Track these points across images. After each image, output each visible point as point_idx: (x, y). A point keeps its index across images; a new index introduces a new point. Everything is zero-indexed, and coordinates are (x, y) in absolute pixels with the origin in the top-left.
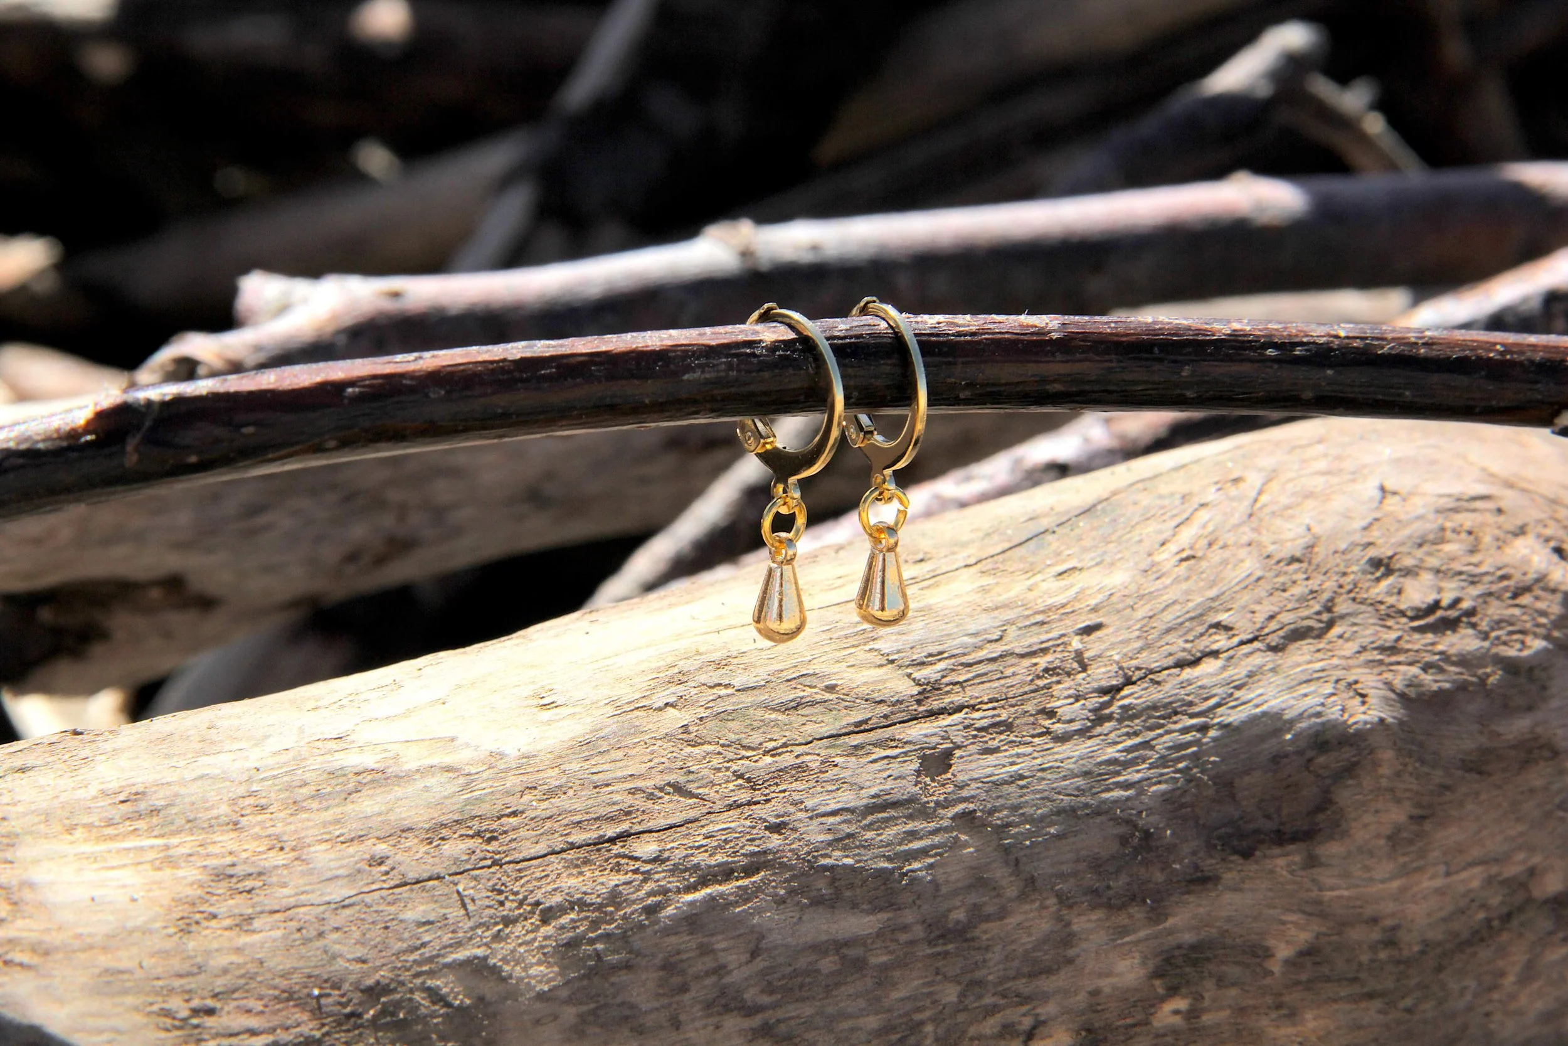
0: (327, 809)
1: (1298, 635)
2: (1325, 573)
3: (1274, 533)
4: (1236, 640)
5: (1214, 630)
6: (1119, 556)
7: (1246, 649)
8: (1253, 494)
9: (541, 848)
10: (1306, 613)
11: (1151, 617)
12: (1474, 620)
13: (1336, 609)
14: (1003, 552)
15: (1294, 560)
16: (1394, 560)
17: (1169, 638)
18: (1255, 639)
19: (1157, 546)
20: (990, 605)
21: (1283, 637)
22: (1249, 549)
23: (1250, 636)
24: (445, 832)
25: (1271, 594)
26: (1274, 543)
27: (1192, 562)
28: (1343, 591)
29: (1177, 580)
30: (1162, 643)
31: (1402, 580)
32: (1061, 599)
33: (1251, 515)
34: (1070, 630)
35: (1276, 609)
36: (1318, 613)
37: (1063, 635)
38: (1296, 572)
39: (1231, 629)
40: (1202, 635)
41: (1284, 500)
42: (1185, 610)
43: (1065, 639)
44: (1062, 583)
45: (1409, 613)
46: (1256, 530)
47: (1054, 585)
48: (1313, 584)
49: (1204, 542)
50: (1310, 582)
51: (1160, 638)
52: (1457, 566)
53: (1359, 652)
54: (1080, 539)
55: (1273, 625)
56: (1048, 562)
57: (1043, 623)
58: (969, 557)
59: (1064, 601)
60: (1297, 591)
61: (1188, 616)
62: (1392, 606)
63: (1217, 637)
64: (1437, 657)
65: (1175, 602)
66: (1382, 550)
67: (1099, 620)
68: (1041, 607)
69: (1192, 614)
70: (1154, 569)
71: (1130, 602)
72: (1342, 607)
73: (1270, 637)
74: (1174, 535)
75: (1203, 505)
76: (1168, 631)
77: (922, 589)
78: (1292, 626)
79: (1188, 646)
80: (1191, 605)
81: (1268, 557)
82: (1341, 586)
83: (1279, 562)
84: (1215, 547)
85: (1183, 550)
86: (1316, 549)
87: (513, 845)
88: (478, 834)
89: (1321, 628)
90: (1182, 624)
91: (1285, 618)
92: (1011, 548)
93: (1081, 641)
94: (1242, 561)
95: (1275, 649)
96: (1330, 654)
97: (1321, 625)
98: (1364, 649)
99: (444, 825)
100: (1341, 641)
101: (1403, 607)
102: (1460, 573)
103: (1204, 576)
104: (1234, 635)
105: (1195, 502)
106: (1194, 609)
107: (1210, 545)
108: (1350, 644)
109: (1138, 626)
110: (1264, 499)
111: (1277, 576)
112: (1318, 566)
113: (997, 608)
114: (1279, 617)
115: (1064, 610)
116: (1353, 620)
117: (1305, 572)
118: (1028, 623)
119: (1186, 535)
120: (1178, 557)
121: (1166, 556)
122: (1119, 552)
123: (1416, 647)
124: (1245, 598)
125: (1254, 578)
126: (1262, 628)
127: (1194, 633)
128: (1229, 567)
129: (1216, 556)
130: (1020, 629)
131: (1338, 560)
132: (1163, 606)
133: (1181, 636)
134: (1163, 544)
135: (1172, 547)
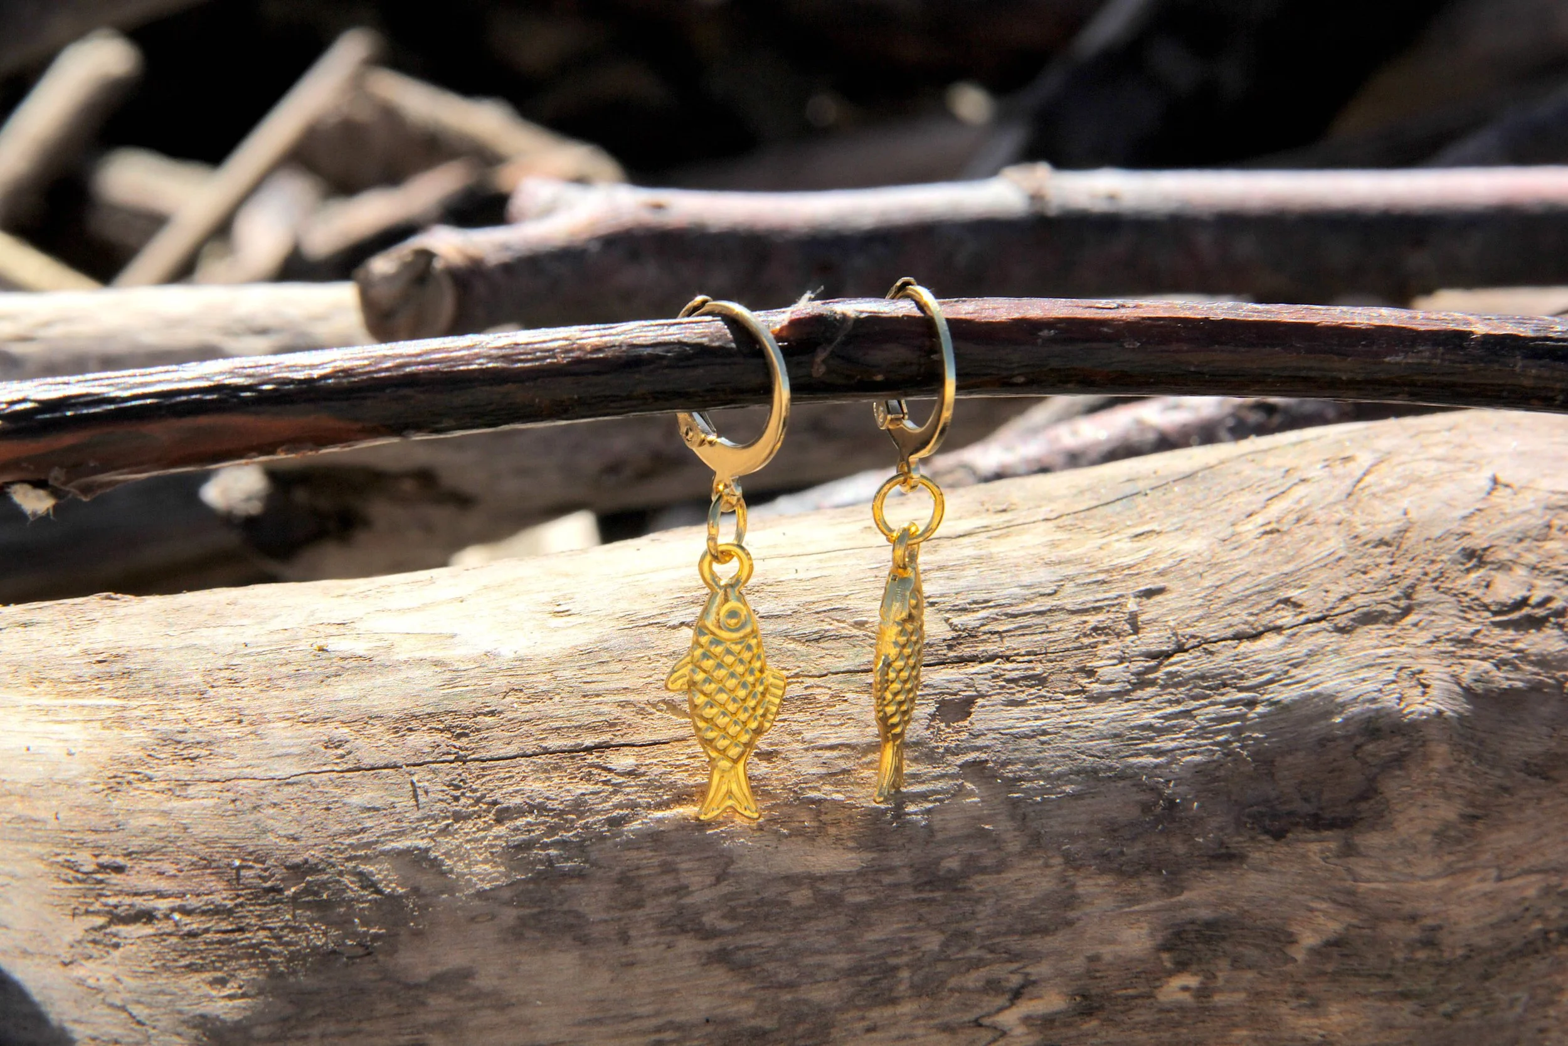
0: (299, 689)
1: (1369, 618)
2: (1413, 559)
3: (1369, 514)
4: (1303, 618)
5: (1282, 606)
6: (1201, 523)
7: (1311, 627)
8: (1358, 474)
9: (512, 750)
10: (1383, 597)
11: (1217, 587)
12: (1561, 620)
13: (1415, 596)
14: (1088, 509)
15: (1382, 542)
16: (1488, 553)
17: (1233, 610)
18: (1323, 618)
19: (1243, 517)
20: (1053, 559)
21: (1353, 620)
22: (1336, 527)
23: (1319, 615)
24: (414, 724)
25: (1350, 575)
26: (1364, 525)
27: (1275, 535)
28: (1427, 578)
29: (1254, 552)
30: (1223, 613)
31: (1493, 573)
32: (1127, 560)
33: (1349, 495)
34: (1130, 591)
35: (1352, 591)
36: (1396, 599)
37: (1121, 596)
38: (1381, 555)
39: (1300, 606)
40: (1268, 609)
41: (1389, 483)
42: (1255, 583)
43: (1122, 600)
44: (1136, 545)
45: (1493, 608)
46: (1351, 510)
47: (1126, 545)
48: (1397, 569)
49: (1293, 517)
50: (1394, 567)
51: (1223, 608)
52: (1555, 565)
53: (1432, 642)
54: (1168, 503)
55: (1345, 606)
56: (1129, 523)
57: (1104, 582)
58: (1052, 511)
59: (1132, 563)
60: (1378, 574)
61: (1257, 589)
62: (1477, 599)
63: (1284, 613)
64: (1514, 655)
65: (1246, 574)
66: (1478, 541)
67: (1162, 585)
68: (1105, 566)
69: (1262, 588)
70: (1234, 539)
71: (1200, 569)
72: (1421, 596)
73: (1338, 619)
74: (1265, 507)
75: (1303, 481)
76: (1234, 601)
77: (990, 538)
78: (1365, 609)
79: (1251, 619)
80: (1263, 578)
81: (1356, 537)
82: (1426, 574)
83: (1365, 544)
84: (1303, 523)
85: (1269, 523)
86: (1408, 534)
87: (483, 743)
88: (448, 729)
89: (1396, 614)
90: (1250, 596)
91: (1359, 600)
92: (1096, 507)
93: (1139, 604)
94: (1327, 539)
95: (1341, 630)
96: (1400, 641)
97: (1398, 611)
98: (1437, 639)
99: (415, 717)
100: (1415, 629)
101: (1487, 600)
102: (1557, 572)
103: (1284, 550)
104: (1302, 613)
105: (1295, 477)
106: (1266, 583)
107: (1298, 520)
108: (1424, 633)
109: (1204, 594)
110: (1368, 479)
111: (1360, 558)
112: (1407, 551)
113: (1060, 563)
114: (1353, 599)
115: (1131, 571)
116: (1432, 609)
117: (1392, 557)
118: (1087, 580)
119: (1276, 509)
120: (1262, 530)
121: (1250, 528)
122: (1202, 519)
123: (1493, 643)
124: (1324, 575)
125: (1337, 556)
126: (1333, 608)
127: (1260, 607)
128: (1312, 544)
129: (1301, 532)
130: (1078, 585)
131: (1429, 548)
132: (1232, 577)
133: (1245, 609)
134: (1250, 515)
135: (1259, 519)
